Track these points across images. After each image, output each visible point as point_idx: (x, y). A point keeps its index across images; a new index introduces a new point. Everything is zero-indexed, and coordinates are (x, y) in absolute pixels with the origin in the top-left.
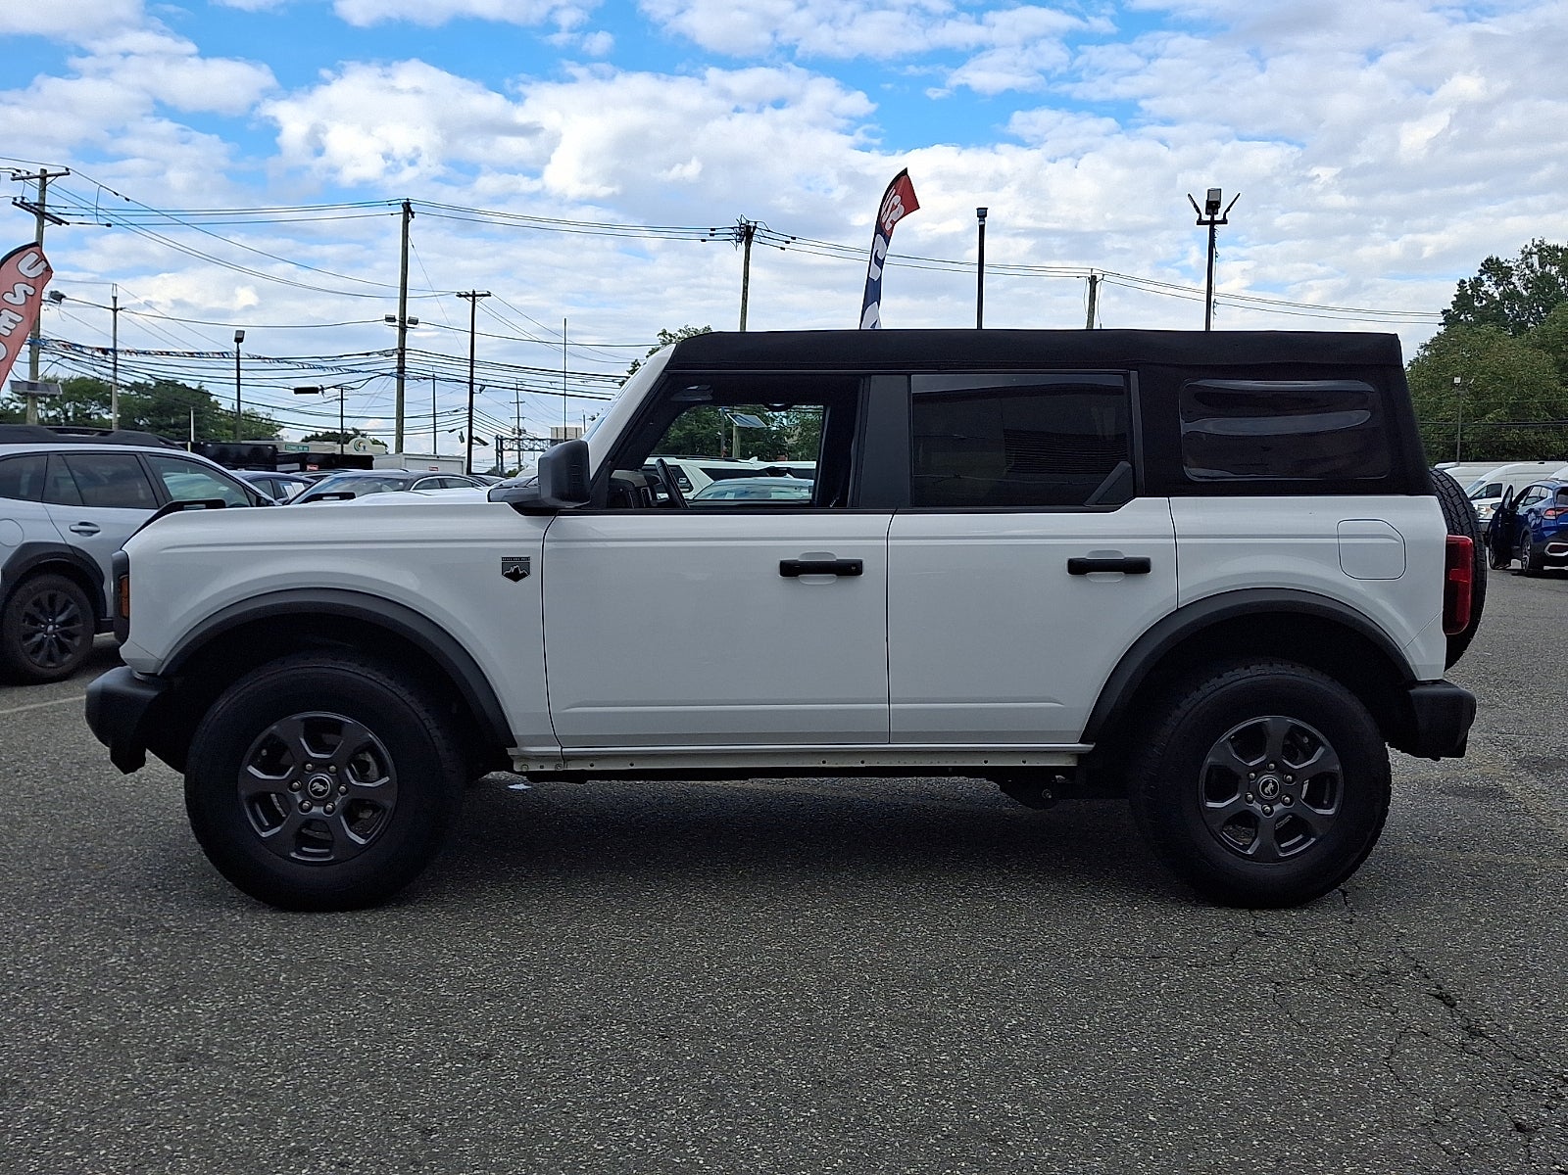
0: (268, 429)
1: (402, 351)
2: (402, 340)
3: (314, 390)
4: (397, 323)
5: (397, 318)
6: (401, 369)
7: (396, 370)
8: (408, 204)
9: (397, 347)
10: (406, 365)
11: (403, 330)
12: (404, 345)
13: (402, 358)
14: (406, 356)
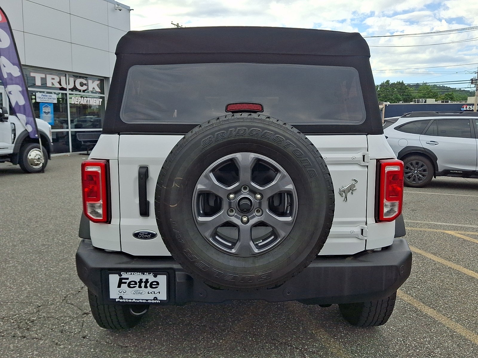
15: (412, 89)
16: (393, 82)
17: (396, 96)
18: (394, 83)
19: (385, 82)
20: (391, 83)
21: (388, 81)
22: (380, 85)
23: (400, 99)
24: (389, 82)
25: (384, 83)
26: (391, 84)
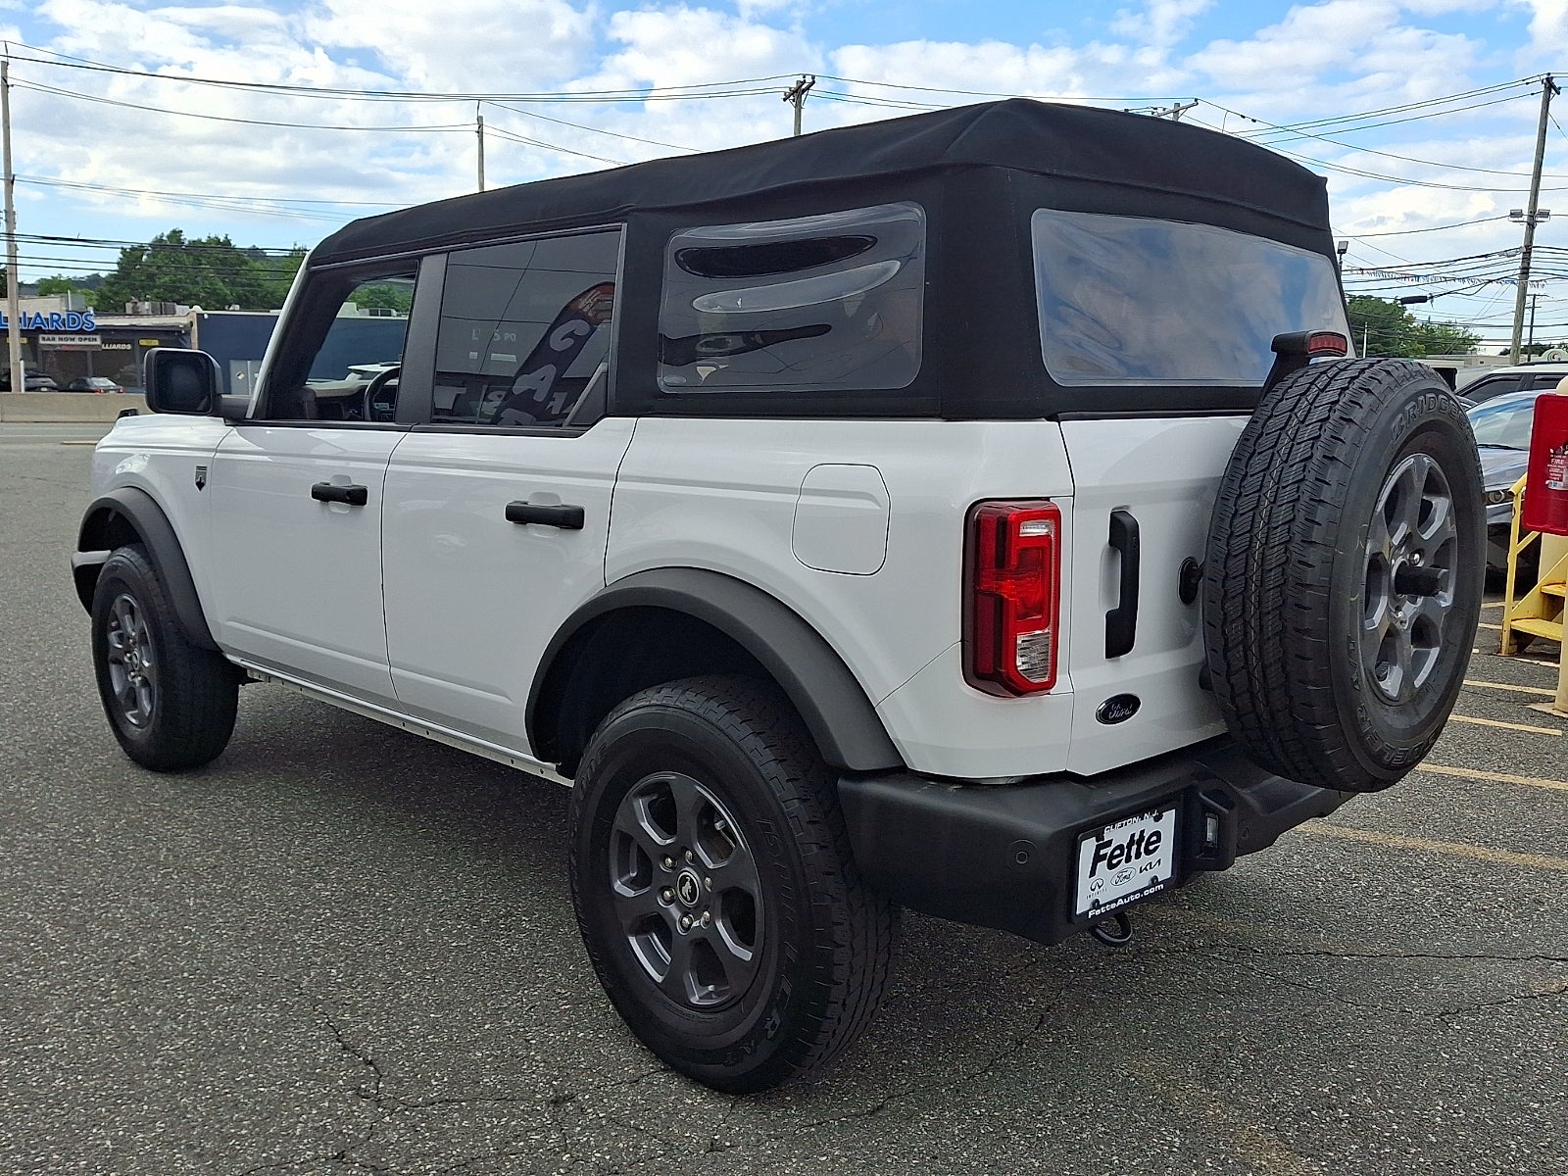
0: (1464, 343)
1: (1528, 250)
2: (1530, 237)
3: (1423, 299)
4: (1525, 218)
5: (1526, 212)
6: (1525, 271)
7: (1519, 271)
8: (1549, 80)
9: (1523, 245)
10: (1531, 265)
11: (1531, 226)
12: (1531, 242)
13: (1527, 257)
14: (1533, 255)
15: (257, 264)
16: (196, 239)
17: (211, 284)
18: (199, 241)
19: (166, 234)
20: (188, 239)
21: (176, 234)
22: (150, 245)
23: (226, 295)
24: (182, 238)
25: (164, 238)
26: (186, 243)
